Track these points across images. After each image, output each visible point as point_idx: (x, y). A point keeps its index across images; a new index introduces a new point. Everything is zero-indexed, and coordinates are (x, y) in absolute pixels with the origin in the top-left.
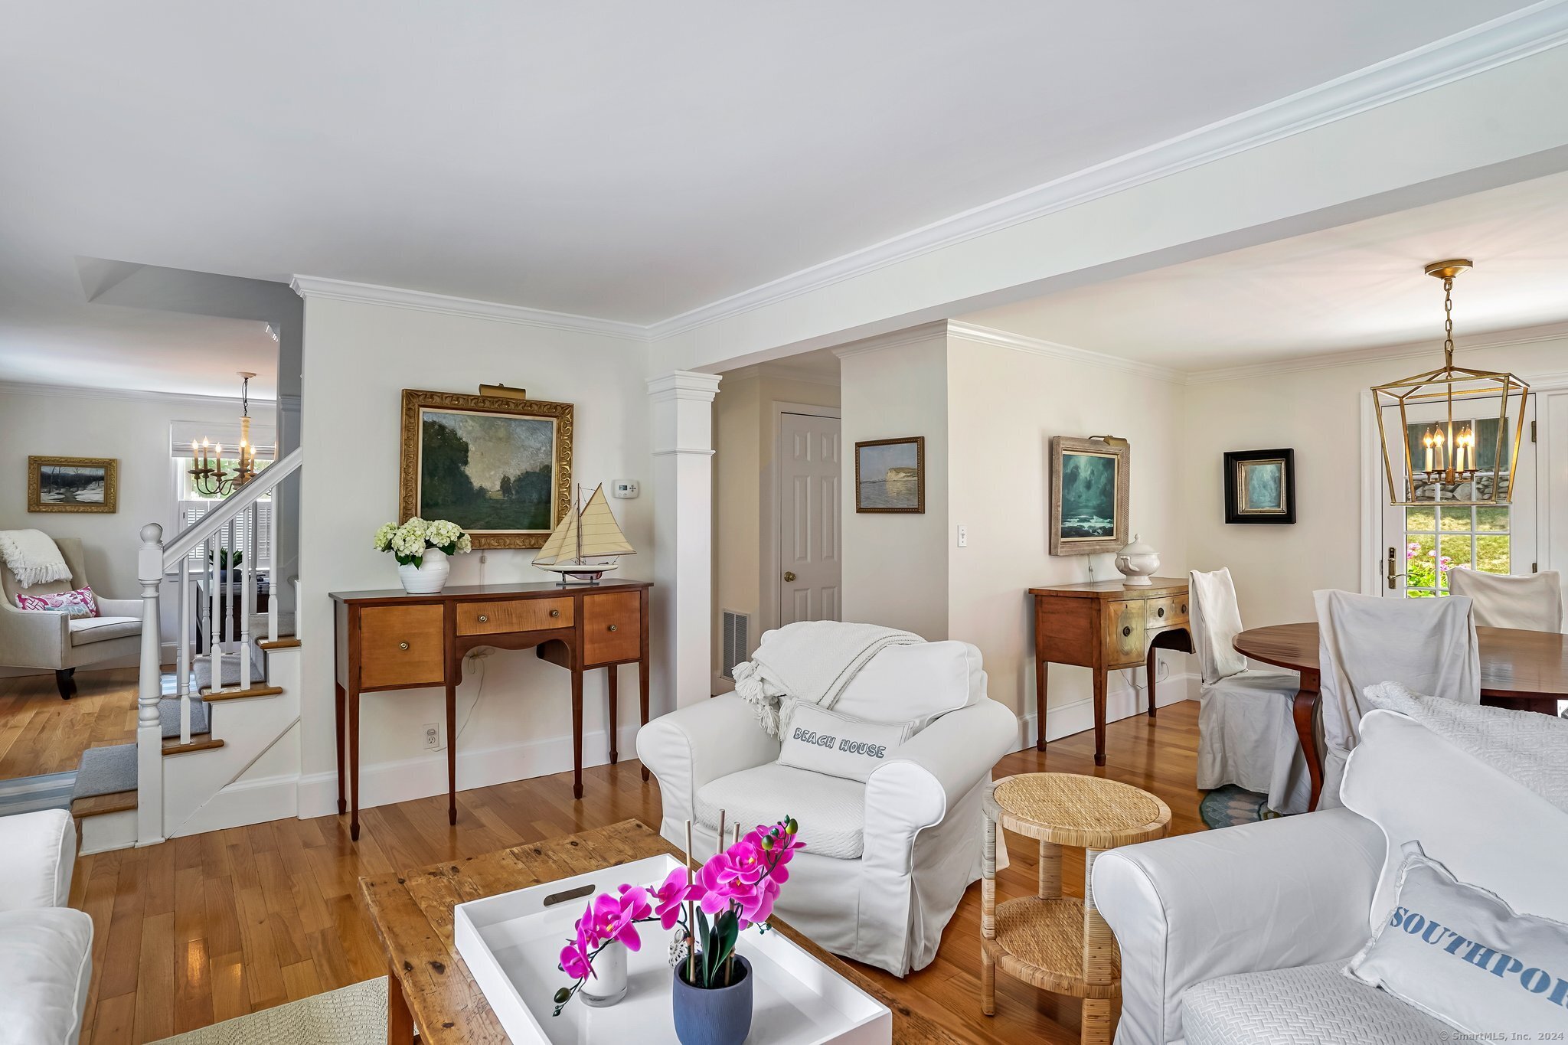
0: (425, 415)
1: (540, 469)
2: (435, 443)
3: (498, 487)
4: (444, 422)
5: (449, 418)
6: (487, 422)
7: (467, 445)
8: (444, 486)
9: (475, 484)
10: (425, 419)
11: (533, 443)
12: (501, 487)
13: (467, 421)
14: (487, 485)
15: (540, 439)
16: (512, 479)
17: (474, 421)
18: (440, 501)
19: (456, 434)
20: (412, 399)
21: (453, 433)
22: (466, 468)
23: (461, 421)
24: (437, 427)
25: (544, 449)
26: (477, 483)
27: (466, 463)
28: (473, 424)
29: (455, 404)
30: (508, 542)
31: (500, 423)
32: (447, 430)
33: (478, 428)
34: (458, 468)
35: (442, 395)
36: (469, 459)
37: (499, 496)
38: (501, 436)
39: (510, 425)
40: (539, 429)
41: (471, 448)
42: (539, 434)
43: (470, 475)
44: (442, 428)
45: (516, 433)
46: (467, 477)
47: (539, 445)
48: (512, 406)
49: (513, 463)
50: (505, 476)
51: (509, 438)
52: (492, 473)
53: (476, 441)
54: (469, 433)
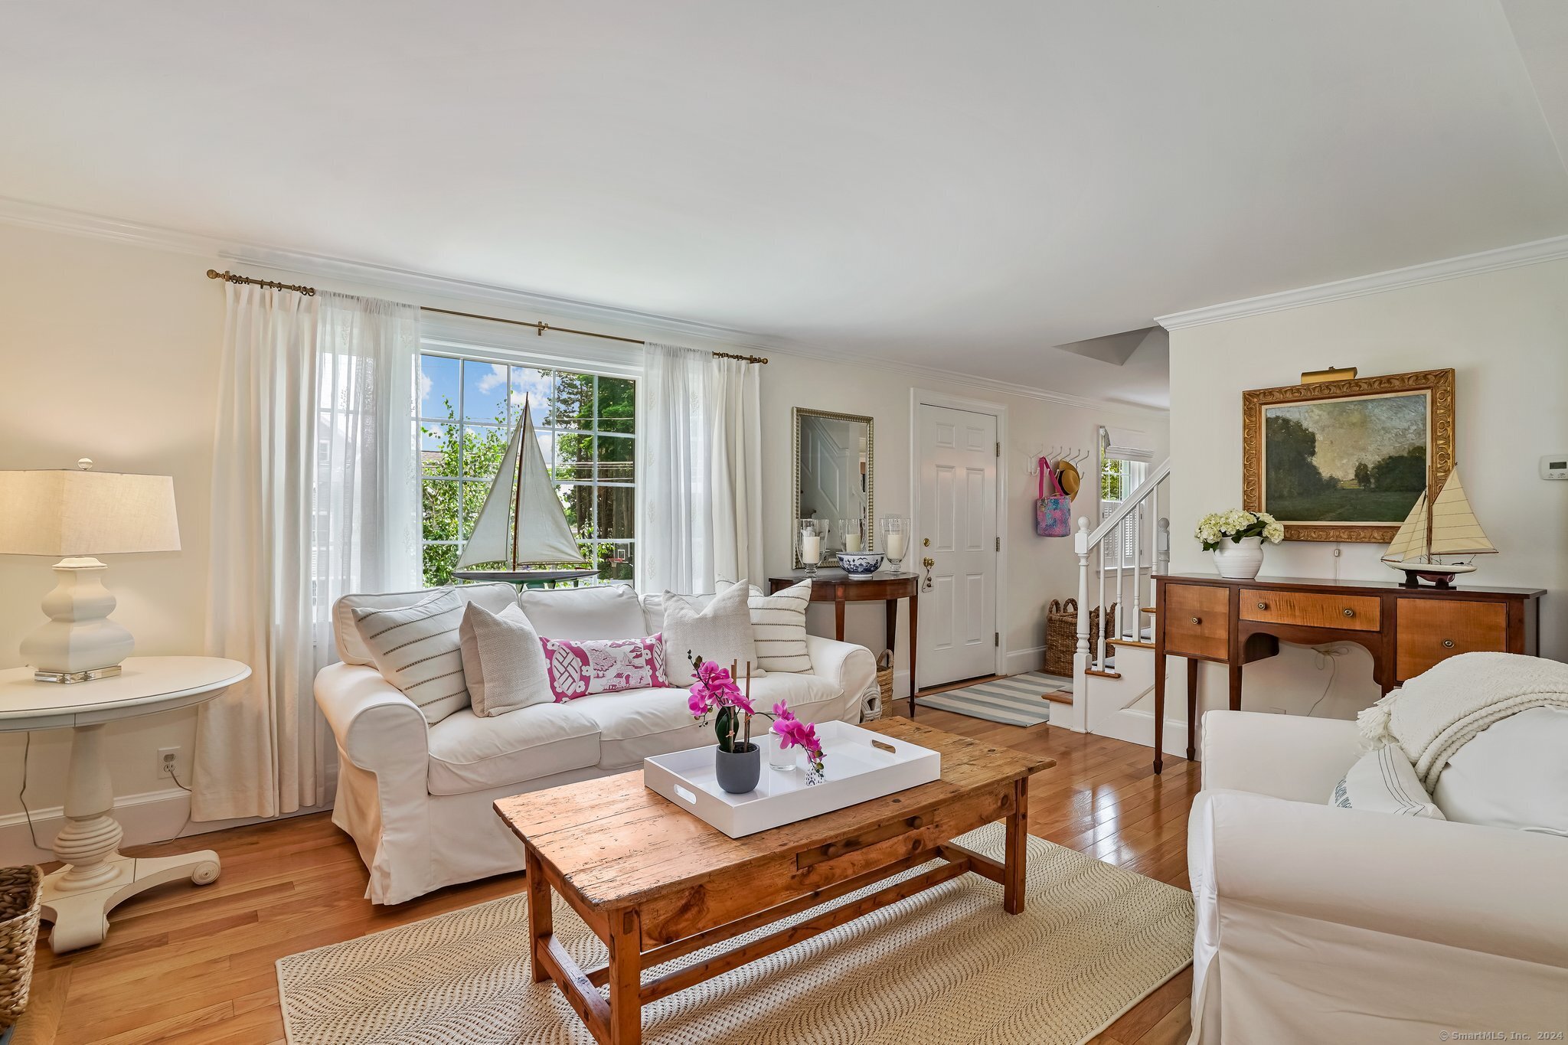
0: (1269, 411)
1: (1409, 452)
2: (1279, 438)
3: (1352, 476)
4: (1288, 416)
5: (1292, 412)
6: (1337, 409)
7: (1313, 435)
8: (1289, 478)
9: (1323, 475)
10: (1269, 416)
11: (1399, 423)
12: (1356, 476)
13: (1312, 411)
14: (1338, 474)
15: (1407, 417)
16: (1370, 466)
17: (1321, 410)
18: (1285, 493)
19: (1301, 425)
20: (1253, 400)
21: (1298, 425)
22: (1313, 458)
23: (1307, 412)
24: (1280, 421)
25: (1414, 427)
26: (1325, 473)
27: (1313, 453)
28: (1320, 413)
29: (1296, 397)
30: (1362, 534)
31: (1352, 407)
32: (1291, 423)
33: (1325, 415)
34: (1304, 459)
35: (1280, 390)
36: (1316, 450)
37: (1355, 485)
38: (1355, 421)
39: (1367, 408)
40: (1404, 406)
41: (1319, 437)
42: (1407, 411)
43: (1317, 465)
44: (1286, 421)
45: (1374, 415)
46: (1314, 468)
47: (1406, 425)
48: (1364, 386)
49: (1371, 448)
50: (1360, 464)
51: (1364, 423)
52: (1345, 461)
53: (1323, 430)
54: (1316, 422)
